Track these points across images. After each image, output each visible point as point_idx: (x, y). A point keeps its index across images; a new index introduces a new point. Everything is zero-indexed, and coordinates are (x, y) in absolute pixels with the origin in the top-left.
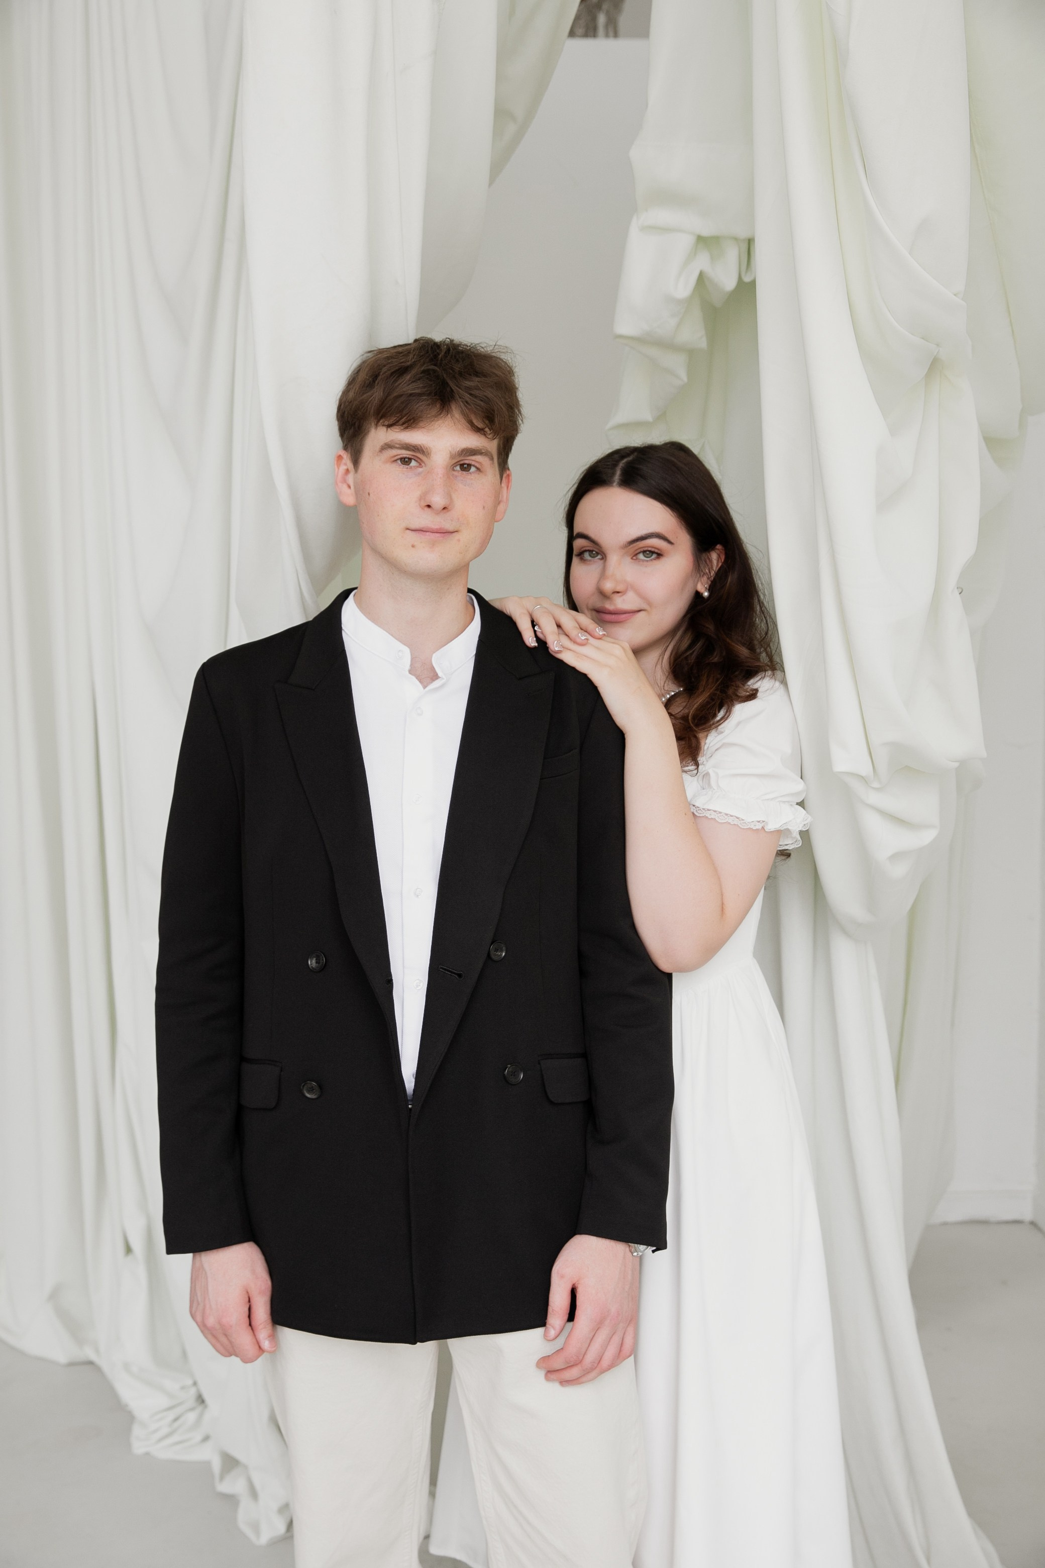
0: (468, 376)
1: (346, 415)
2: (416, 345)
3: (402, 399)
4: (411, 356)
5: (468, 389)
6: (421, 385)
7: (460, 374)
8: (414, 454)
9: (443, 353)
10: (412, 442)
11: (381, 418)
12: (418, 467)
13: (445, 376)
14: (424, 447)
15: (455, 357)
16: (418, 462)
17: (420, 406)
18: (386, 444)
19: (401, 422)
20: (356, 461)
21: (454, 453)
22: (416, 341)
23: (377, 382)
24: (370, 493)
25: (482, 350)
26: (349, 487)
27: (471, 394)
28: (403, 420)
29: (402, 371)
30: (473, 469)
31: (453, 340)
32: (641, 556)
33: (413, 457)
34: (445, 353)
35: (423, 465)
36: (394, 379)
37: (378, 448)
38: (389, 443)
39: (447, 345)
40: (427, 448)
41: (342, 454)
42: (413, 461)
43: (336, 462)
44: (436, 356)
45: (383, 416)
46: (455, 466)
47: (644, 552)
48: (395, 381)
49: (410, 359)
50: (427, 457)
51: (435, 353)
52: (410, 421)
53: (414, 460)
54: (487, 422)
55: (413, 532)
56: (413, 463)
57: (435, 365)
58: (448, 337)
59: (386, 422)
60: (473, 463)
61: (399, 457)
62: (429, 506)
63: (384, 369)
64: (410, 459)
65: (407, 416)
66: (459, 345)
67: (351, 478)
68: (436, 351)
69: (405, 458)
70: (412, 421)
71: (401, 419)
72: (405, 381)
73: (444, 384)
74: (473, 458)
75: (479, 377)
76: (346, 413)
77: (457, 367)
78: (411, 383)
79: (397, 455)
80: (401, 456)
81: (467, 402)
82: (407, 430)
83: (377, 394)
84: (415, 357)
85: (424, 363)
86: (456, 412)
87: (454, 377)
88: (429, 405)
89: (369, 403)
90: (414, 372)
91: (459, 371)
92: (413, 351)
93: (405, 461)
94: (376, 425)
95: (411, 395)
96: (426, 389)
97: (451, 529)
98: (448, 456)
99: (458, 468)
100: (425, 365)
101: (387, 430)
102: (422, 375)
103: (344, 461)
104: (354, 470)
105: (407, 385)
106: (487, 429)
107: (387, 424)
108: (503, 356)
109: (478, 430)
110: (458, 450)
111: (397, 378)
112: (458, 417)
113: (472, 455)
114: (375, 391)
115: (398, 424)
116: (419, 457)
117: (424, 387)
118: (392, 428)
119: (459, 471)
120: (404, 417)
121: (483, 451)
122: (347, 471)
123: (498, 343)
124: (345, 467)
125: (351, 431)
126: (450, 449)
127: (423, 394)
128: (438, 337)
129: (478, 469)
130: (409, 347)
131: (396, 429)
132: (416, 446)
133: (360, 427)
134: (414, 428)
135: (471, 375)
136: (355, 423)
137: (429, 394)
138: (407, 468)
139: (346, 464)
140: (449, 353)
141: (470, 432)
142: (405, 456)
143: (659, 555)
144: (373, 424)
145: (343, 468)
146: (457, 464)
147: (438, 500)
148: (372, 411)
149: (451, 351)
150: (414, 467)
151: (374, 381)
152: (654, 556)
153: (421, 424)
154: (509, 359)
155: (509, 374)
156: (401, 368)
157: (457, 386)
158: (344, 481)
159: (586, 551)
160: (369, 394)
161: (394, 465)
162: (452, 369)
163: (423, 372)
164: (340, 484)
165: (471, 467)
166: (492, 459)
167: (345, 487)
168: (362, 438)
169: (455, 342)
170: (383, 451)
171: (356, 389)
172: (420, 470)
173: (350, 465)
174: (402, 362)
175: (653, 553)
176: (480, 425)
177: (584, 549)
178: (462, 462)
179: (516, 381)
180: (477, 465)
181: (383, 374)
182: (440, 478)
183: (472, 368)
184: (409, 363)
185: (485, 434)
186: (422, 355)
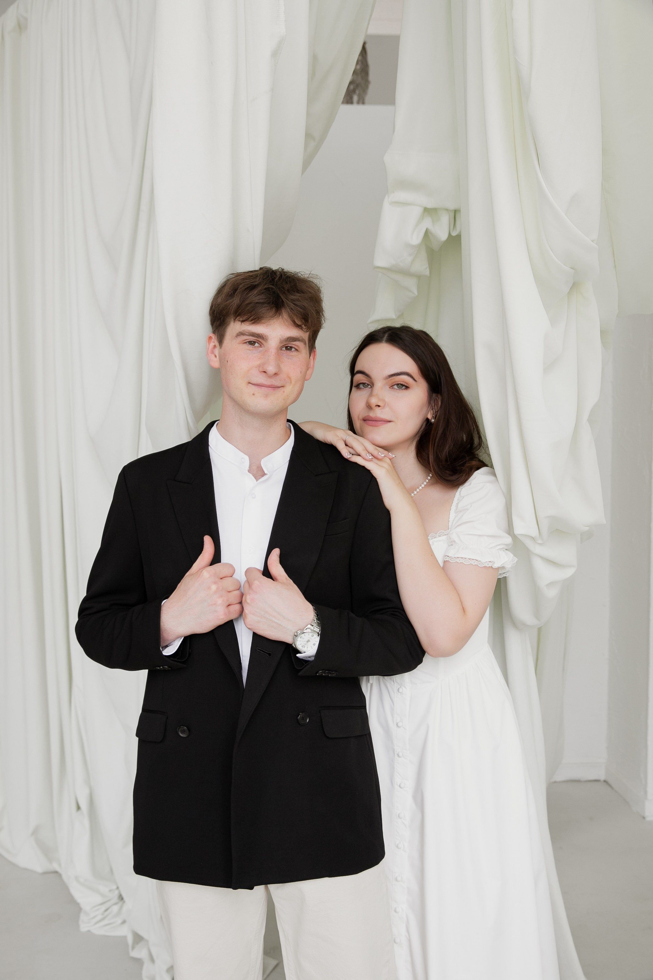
0: (293, 292)
1: (215, 312)
2: (261, 271)
3: (251, 305)
4: (258, 278)
5: (293, 301)
6: (264, 297)
7: (288, 291)
8: (257, 339)
9: (278, 278)
10: (257, 332)
11: (238, 316)
12: (259, 347)
13: (279, 292)
14: (264, 335)
15: (285, 280)
16: (260, 344)
17: (263, 310)
18: (240, 332)
19: (250, 319)
20: (221, 341)
21: (282, 339)
22: (261, 269)
23: (236, 294)
24: (228, 361)
25: (302, 276)
26: (216, 356)
27: (294, 304)
28: (251, 318)
29: (252, 288)
30: (293, 349)
31: (283, 269)
32: (396, 387)
33: (256, 341)
34: (279, 277)
35: (263, 346)
36: (246, 292)
37: (235, 334)
38: (242, 332)
39: (280, 272)
40: (266, 336)
41: (212, 336)
42: (256, 344)
43: (208, 341)
44: (273, 279)
45: (239, 315)
46: (283, 348)
47: (398, 385)
48: (247, 294)
49: (257, 281)
50: (265, 341)
51: (273, 277)
52: (256, 319)
53: (258, 343)
54: (303, 321)
55: (253, 385)
56: (257, 345)
57: (273, 285)
58: (280, 267)
59: (241, 319)
60: (294, 346)
61: (248, 340)
62: (265, 372)
63: (241, 286)
64: (255, 342)
65: (254, 316)
66: (287, 272)
67: (217, 351)
68: (273, 276)
69: (251, 342)
70: (257, 319)
71: (251, 317)
72: (254, 294)
73: (278, 297)
74: (294, 343)
75: (300, 293)
76: (216, 311)
77: (287, 287)
78: (258, 295)
79: (247, 340)
80: (249, 340)
81: (292, 309)
82: (254, 324)
83: (236, 301)
84: (260, 279)
85: (266, 284)
86: (285, 315)
87: (284, 293)
88: (268, 310)
89: (230, 307)
90: (260, 288)
91: (287, 289)
92: (260, 275)
93: (252, 343)
94: (235, 320)
95: (257, 303)
96: (267, 300)
97: (279, 385)
98: (279, 341)
99: (284, 349)
100: (267, 285)
101: (241, 323)
102: (264, 291)
103: (213, 340)
104: (219, 346)
105: (255, 297)
106: (303, 326)
107: (241, 320)
108: (315, 281)
109: (298, 326)
110: (285, 338)
111: (248, 292)
112: (286, 318)
113: (293, 341)
114: (235, 299)
115: (248, 320)
116: (260, 341)
117: (265, 299)
118: (244, 323)
119: (284, 350)
120: (253, 315)
121: (301, 339)
122: (215, 346)
123: (311, 273)
124: (214, 344)
125: (218, 323)
126: (280, 337)
127: (265, 303)
128: (275, 267)
129: (296, 350)
130: (256, 273)
131: (247, 323)
132: (259, 335)
133: (224, 321)
134: (258, 323)
135: (295, 292)
136: (221, 318)
137: (269, 303)
138: (253, 347)
139: (214, 342)
140: (281, 278)
141: (293, 327)
142: (252, 340)
143: (407, 387)
144: (232, 319)
145: (212, 344)
146: (283, 346)
147: (271, 369)
148: (232, 312)
149: (283, 277)
150: (257, 346)
151: (234, 293)
152: (404, 387)
153: (263, 321)
154: (318, 282)
155: (318, 291)
156: (251, 286)
157: (286, 299)
158: (213, 352)
159: (361, 383)
160: (231, 301)
161: (245, 345)
162: (283, 288)
163: (266, 289)
164: (210, 354)
165: (292, 349)
166: (305, 344)
167: (213, 356)
168: (225, 327)
169: (285, 271)
170: (238, 337)
171: (222, 297)
172: (261, 349)
173: (217, 344)
174: (252, 282)
175: (403, 385)
176: (299, 323)
177: (360, 382)
178: (287, 346)
179: (322, 296)
180: (296, 347)
181: (240, 289)
182: (273, 355)
183: (295, 288)
184: (256, 283)
185: (302, 329)
186: (265, 278)
